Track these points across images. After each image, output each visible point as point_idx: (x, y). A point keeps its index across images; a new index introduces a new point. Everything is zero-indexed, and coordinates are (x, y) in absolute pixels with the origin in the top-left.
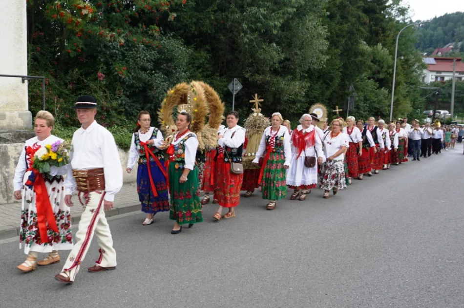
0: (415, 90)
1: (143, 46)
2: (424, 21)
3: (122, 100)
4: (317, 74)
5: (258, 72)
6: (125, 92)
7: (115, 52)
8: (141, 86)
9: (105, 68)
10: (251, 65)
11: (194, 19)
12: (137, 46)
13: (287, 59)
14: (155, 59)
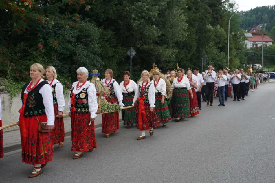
0: (241, 53)
1: (68, 27)
2: (245, 11)
3: (56, 63)
4: (182, 44)
5: (145, 43)
6: (58, 58)
7: (50, 31)
8: (68, 53)
9: (43, 41)
10: (141, 39)
11: (102, 9)
12: (65, 27)
13: (163, 35)
14: (77, 35)
